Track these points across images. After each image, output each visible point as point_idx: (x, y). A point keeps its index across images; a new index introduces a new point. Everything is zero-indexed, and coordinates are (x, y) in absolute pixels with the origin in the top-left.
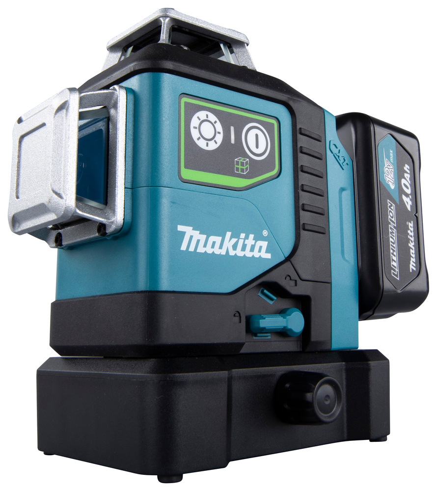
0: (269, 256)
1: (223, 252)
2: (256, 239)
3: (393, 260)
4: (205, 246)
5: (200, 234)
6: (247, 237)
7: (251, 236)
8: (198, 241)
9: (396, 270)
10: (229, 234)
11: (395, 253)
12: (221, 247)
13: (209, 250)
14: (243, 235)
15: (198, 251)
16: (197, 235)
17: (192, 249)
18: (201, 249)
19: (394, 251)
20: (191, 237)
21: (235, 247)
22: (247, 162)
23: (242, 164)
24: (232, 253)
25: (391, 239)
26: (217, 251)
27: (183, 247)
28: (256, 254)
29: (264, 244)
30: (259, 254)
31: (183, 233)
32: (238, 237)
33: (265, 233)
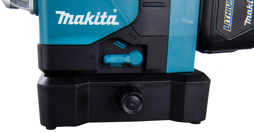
0: (117, 23)
2: (108, 15)
3: (226, 19)
4: (73, 21)
5: (70, 14)
6: (102, 14)
7: (105, 13)
8: (69, 19)
9: (229, 25)
10: (89, 13)
11: (230, 14)
14: (99, 13)
15: (69, 24)
16: (68, 15)
17: (65, 23)
18: (71, 23)
19: (228, 12)
20: (64, 17)
21: (93, 20)
25: (227, 5)
27: (60, 22)
29: (114, 17)
30: (110, 23)
31: (60, 15)
33: (115, 10)
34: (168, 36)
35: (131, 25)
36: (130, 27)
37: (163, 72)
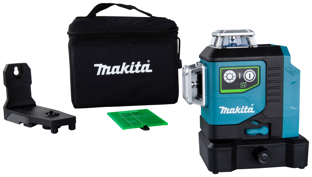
0: (254, 112)
1: (236, 112)
4: (229, 111)
6: (245, 107)
8: (227, 110)
10: (238, 107)
12: (235, 111)
13: (230, 112)
15: (227, 113)
16: (226, 109)
17: (224, 113)
22: (245, 84)
23: (244, 84)
24: (239, 112)
26: (233, 112)
27: (221, 113)
28: (248, 112)
29: (252, 108)
30: (250, 112)
31: (221, 109)
32: (242, 108)
33: (252, 105)
34: (282, 117)
35: (261, 112)
36: (261, 114)
37: (280, 138)
